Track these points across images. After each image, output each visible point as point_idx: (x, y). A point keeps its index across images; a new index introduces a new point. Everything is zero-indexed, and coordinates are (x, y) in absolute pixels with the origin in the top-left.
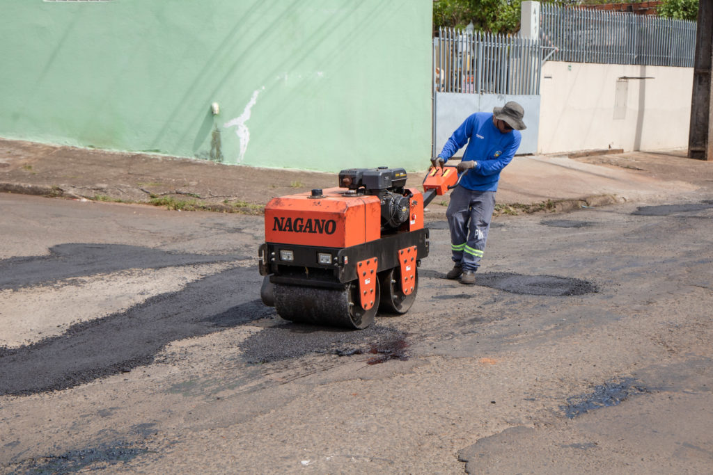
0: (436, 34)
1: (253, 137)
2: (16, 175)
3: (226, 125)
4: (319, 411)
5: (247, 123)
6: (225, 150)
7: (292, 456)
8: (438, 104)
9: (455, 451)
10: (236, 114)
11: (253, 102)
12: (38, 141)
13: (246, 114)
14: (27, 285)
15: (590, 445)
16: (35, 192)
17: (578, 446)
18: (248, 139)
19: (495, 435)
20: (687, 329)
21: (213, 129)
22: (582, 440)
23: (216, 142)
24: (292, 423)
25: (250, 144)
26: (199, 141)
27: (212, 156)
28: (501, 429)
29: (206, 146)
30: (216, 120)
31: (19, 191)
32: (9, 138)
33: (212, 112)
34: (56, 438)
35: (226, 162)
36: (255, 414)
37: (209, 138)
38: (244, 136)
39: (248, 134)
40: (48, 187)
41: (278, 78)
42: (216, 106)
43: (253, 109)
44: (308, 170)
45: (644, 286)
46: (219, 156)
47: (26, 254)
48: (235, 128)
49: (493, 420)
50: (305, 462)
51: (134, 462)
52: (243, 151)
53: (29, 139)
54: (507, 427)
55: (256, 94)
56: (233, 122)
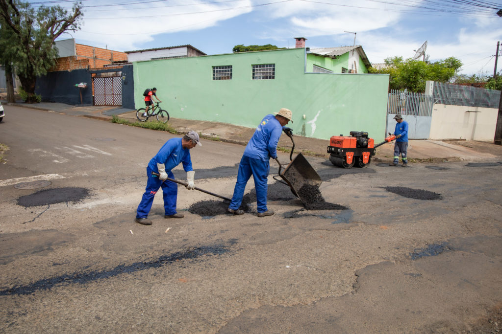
0: (390, 92)
1: (317, 127)
2: (236, 138)
3: (308, 123)
4: (303, 243)
5: (315, 122)
6: (307, 131)
7: (284, 263)
8: (389, 118)
9: (355, 270)
10: (312, 119)
11: (318, 115)
12: (245, 126)
13: (315, 119)
14: (222, 177)
15: (418, 275)
16: (240, 143)
17: (412, 275)
18: (315, 128)
19: (376, 264)
20: (478, 220)
21: (303, 124)
22: (415, 272)
23: (304, 129)
24: (290, 247)
25: (316, 130)
26: (298, 128)
27: (302, 133)
28: (379, 262)
29: (300, 130)
30: (304, 121)
31: (235, 143)
32: (237, 125)
33: (303, 118)
34: (201, 240)
35: (307, 136)
36: (277, 241)
37: (301, 127)
38: (314, 127)
39: (315, 126)
40: (244, 142)
41: (328, 107)
42: (304, 116)
43: (318, 117)
45: (463, 198)
46: (304, 134)
47: (227, 166)
48: (311, 124)
49: (377, 257)
50: (288, 267)
51: (222, 255)
52: (313, 132)
53: (243, 125)
54: (382, 261)
55: (319, 112)
56: (310, 122)
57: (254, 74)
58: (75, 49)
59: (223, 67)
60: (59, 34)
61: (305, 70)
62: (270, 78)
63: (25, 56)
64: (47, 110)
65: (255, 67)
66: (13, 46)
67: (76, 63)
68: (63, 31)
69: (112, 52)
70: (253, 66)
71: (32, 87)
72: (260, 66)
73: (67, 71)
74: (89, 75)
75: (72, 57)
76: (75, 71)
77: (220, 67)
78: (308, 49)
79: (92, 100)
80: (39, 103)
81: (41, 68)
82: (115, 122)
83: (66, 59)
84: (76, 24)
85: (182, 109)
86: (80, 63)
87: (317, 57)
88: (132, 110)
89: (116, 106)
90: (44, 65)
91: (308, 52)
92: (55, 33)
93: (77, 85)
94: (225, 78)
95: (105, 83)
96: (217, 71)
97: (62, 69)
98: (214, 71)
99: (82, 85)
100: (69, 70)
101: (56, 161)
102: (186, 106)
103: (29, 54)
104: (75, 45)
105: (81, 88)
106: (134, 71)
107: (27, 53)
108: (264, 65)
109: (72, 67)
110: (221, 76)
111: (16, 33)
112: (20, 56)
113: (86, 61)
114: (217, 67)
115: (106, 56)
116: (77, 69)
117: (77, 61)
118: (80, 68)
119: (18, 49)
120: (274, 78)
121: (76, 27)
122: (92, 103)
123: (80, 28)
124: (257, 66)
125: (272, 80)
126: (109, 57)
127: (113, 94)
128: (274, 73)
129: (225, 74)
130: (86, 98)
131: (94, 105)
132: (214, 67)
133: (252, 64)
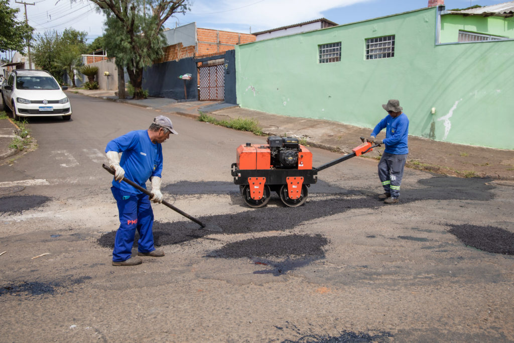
1: (453, 126)
3: (438, 120)
5: (450, 119)
6: (437, 133)
10: (444, 114)
11: (454, 107)
12: (355, 125)
13: (450, 114)
18: (450, 128)
21: (432, 121)
23: (433, 129)
25: (451, 130)
26: (424, 128)
27: (430, 135)
29: (428, 131)
30: (433, 116)
32: (345, 123)
33: (431, 114)
35: (437, 140)
37: (429, 126)
38: (448, 126)
39: (450, 124)
41: (471, 94)
42: (433, 110)
43: (454, 111)
44: (485, 147)
46: (433, 136)
48: (443, 121)
52: (446, 133)
53: (352, 124)
55: (457, 103)
56: (442, 118)
57: (368, 52)
58: (196, 34)
59: (330, 45)
60: (166, 18)
61: (436, 40)
62: (389, 55)
63: (129, 46)
64: (145, 107)
65: (370, 41)
66: (118, 36)
67: (183, 51)
68: (170, 15)
69: (240, 35)
70: (367, 40)
71: (139, 81)
72: (376, 39)
73: (175, 61)
74: (194, 64)
75: (180, 44)
76: (182, 61)
77: (327, 45)
78: (441, 8)
79: (197, 94)
80: (146, 98)
81: (145, 59)
82: (202, 120)
83: (174, 46)
84: (186, 5)
85: (285, 103)
86: (186, 51)
89: (218, 100)
90: (149, 56)
91: (443, 12)
92: (162, 18)
93: (180, 77)
94: (334, 60)
95: (209, 73)
96: (324, 51)
97: (170, 59)
98: (321, 52)
99: (186, 77)
100: (177, 60)
102: (289, 100)
103: (133, 44)
104: (196, 29)
105: (185, 80)
107: (131, 43)
108: (381, 39)
109: (180, 56)
110: (328, 57)
111: (120, 22)
112: (124, 47)
113: (192, 48)
114: (324, 46)
115: (231, 40)
116: (184, 58)
117: (184, 48)
118: (186, 57)
119: (122, 40)
120: (393, 55)
121: (186, 8)
122: (197, 97)
123: (190, 10)
124: (372, 40)
125: (391, 58)
127: (216, 86)
128: (393, 49)
129: (334, 54)
130: (190, 92)
131: (199, 100)
132: (320, 46)
133: (366, 38)
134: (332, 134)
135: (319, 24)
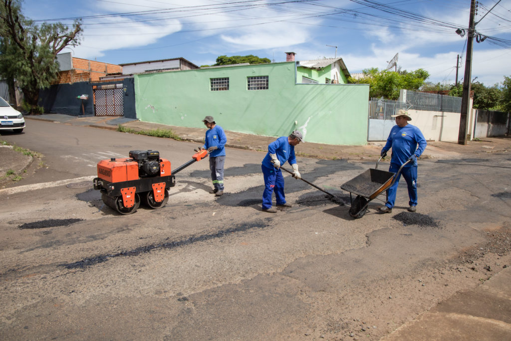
0: (370, 100)
1: (308, 132)
2: (235, 142)
3: (299, 128)
4: (322, 218)
5: (306, 128)
7: (313, 231)
8: (370, 122)
9: (365, 233)
10: (303, 124)
11: (308, 121)
12: (242, 132)
13: (306, 125)
14: (237, 175)
15: (409, 235)
16: (241, 148)
17: (406, 235)
19: (379, 230)
20: (449, 200)
22: (408, 233)
24: (313, 221)
25: (307, 134)
28: (381, 228)
30: (296, 126)
31: (236, 147)
32: (234, 131)
33: (295, 124)
34: (243, 219)
36: (302, 218)
38: (305, 131)
40: (244, 146)
41: (317, 113)
42: (296, 122)
43: (308, 123)
44: (325, 143)
45: (437, 186)
47: (237, 166)
48: (302, 129)
49: (378, 225)
50: (317, 233)
51: (265, 228)
53: (240, 132)
54: (383, 227)
55: (309, 118)
56: (301, 127)
57: (249, 85)
58: (72, 62)
59: (220, 79)
60: (61, 49)
61: (296, 81)
62: (264, 88)
63: (30, 70)
64: (52, 121)
65: (250, 79)
66: (18, 61)
67: (77, 76)
68: (64, 46)
69: (107, 65)
70: (248, 78)
71: (35, 99)
72: (255, 78)
73: (68, 84)
74: (89, 87)
75: (73, 71)
76: (76, 84)
77: (217, 79)
78: (298, 63)
79: (93, 110)
80: (41, 114)
81: (44, 82)
82: (121, 131)
83: (67, 72)
84: (76, 39)
85: (182, 118)
86: (81, 76)
87: (305, 69)
88: (134, 120)
89: (117, 116)
90: (47, 79)
91: (298, 65)
92: (57, 49)
93: (79, 97)
94: (223, 89)
95: (106, 95)
96: (215, 83)
97: (62, 82)
98: (212, 83)
99: (84, 97)
100: (70, 83)
101: (90, 165)
102: (186, 115)
103: (33, 68)
104: (72, 58)
105: (83, 100)
106: (135, 83)
107: (31, 67)
108: (258, 77)
109: (73, 80)
110: (219, 87)
111: (21, 49)
112: (24, 71)
113: (86, 75)
114: (215, 79)
115: (100, 68)
116: (78, 81)
117: (78, 74)
118: (81, 81)
119: (23, 64)
120: (267, 88)
121: (76, 42)
122: (94, 113)
123: (80, 44)
124: (252, 78)
125: (265, 90)
126: (104, 69)
127: (114, 105)
128: (267, 84)
130: (86, 109)
131: (95, 115)
132: (212, 79)
133: (248, 76)
134: (232, 138)
135: (178, 61)
